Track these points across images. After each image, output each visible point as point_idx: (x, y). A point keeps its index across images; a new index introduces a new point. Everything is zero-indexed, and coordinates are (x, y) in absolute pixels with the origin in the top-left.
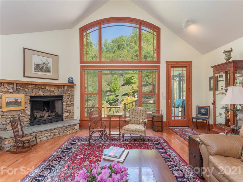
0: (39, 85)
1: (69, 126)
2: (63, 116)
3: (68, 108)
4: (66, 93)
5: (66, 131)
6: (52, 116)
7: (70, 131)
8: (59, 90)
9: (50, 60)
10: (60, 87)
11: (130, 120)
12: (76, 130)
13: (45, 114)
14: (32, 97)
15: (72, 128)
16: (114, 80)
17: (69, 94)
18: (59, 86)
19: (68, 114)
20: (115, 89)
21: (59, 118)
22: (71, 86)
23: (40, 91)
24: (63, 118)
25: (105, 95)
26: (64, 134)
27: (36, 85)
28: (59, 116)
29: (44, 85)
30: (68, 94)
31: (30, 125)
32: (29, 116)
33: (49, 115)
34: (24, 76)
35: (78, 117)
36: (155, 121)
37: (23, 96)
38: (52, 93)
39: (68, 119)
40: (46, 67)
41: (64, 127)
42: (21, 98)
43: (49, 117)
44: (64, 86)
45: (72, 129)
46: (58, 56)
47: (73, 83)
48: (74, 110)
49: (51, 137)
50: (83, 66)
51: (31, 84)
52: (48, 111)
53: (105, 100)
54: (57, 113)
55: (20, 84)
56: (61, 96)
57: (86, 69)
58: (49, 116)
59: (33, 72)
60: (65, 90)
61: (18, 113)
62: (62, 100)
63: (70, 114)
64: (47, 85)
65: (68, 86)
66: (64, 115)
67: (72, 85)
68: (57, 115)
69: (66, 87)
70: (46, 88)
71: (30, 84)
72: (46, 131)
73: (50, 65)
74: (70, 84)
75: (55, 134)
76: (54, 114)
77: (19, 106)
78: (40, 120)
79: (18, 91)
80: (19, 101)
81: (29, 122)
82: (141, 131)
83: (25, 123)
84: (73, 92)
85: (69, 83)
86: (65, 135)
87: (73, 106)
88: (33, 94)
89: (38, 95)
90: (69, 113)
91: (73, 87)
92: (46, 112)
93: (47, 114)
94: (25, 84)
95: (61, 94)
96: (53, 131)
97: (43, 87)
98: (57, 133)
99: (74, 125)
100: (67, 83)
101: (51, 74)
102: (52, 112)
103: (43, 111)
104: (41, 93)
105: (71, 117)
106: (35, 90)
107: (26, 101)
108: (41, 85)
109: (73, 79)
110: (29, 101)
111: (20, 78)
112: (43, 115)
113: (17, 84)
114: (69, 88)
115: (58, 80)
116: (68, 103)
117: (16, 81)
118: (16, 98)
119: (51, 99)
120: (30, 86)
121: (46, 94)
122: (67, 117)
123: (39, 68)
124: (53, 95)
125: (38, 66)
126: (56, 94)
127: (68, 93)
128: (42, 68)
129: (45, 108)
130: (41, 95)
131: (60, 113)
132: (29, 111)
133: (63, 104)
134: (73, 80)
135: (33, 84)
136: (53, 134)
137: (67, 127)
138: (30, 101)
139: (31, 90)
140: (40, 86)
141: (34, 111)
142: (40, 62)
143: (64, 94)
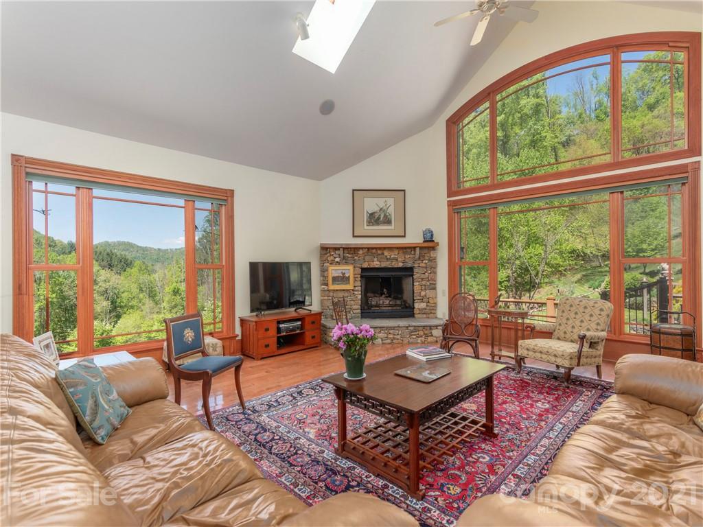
0: (373, 248)
1: (421, 328)
2: (414, 308)
3: (423, 293)
4: (420, 262)
5: (414, 337)
6: (396, 305)
7: (423, 339)
8: (406, 257)
9: (391, 201)
10: (409, 250)
11: (554, 331)
12: (435, 339)
13: (385, 301)
14: (363, 270)
15: (426, 332)
16: (643, 214)
17: (426, 264)
18: (406, 248)
19: (423, 305)
20: (645, 246)
21: (407, 311)
22: (428, 248)
23: (375, 259)
24: (415, 312)
25: (602, 270)
26: (411, 341)
27: (369, 249)
28: (407, 307)
29: (380, 248)
30: (424, 265)
31: (362, 318)
32: (360, 302)
33: (391, 303)
34: (354, 236)
35: (444, 314)
36: (657, 347)
37: (351, 268)
38: (394, 263)
39: (425, 316)
40: (385, 216)
41: (412, 328)
42: (349, 270)
43: (390, 308)
44: (415, 248)
45: (427, 336)
46: (404, 191)
47: (433, 241)
48: (436, 298)
49: (389, 341)
50: (454, 201)
51: (362, 248)
52: (390, 296)
53: (600, 285)
54: (405, 301)
55: (347, 249)
56: (411, 269)
57: (461, 206)
58: (390, 305)
59: (366, 227)
60: (417, 256)
61: (346, 294)
62: (413, 275)
63: (427, 306)
64: (385, 248)
65: (421, 248)
66: (416, 305)
67: (430, 244)
68: (405, 305)
69: (418, 250)
70: (383, 254)
71: (360, 248)
72: (380, 327)
73: (391, 210)
74: (426, 245)
75: (395, 337)
76: (398, 302)
77: (347, 284)
78: (376, 311)
79: (345, 261)
80: (347, 275)
81: (359, 311)
82: (561, 354)
83: (355, 312)
84: (433, 260)
85: (424, 242)
86: (412, 343)
87: (435, 289)
88: (365, 265)
89: (371, 266)
90: (425, 304)
91: (433, 248)
92: (386, 297)
93: (387, 302)
94: (355, 248)
95: (409, 265)
96: (391, 331)
97: (379, 252)
98: (399, 337)
99: (431, 327)
100: (421, 241)
101: (392, 227)
102: (395, 298)
103: (382, 295)
104: (376, 264)
105: (431, 311)
106: (367, 258)
107: (356, 276)
108: (376, 248)
109: (432, 232)
110: (359, 276)
111: (347, 239)
112: (381, 302)
113: (344, 249)
114: (426, 251)
115: (404, 236)
116: (424, 283)
117: (342, 244)
118: (344, 271)
119: (393, 274)
120: (361, 252)
121: (384, 265)
122: (423, 312)
123: (374, 219)
124: (395, 266)
125: (372, 215)
126: (400, 265)
127: (424, 262)
128: (379, 218)
129: (385, 290)
130: (377, 266)
131: (410, 302)
132: (360, 293)
133: (415, 284)
134: (432, 236)
135: (365, 248)
136: (391, 336)
137: (416, 328)
138: (361, 277)
139: (361, 258)
140: (374, 251)
141: (369, 295)
142: (376, 209)
143: (416, 265)
